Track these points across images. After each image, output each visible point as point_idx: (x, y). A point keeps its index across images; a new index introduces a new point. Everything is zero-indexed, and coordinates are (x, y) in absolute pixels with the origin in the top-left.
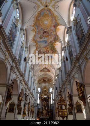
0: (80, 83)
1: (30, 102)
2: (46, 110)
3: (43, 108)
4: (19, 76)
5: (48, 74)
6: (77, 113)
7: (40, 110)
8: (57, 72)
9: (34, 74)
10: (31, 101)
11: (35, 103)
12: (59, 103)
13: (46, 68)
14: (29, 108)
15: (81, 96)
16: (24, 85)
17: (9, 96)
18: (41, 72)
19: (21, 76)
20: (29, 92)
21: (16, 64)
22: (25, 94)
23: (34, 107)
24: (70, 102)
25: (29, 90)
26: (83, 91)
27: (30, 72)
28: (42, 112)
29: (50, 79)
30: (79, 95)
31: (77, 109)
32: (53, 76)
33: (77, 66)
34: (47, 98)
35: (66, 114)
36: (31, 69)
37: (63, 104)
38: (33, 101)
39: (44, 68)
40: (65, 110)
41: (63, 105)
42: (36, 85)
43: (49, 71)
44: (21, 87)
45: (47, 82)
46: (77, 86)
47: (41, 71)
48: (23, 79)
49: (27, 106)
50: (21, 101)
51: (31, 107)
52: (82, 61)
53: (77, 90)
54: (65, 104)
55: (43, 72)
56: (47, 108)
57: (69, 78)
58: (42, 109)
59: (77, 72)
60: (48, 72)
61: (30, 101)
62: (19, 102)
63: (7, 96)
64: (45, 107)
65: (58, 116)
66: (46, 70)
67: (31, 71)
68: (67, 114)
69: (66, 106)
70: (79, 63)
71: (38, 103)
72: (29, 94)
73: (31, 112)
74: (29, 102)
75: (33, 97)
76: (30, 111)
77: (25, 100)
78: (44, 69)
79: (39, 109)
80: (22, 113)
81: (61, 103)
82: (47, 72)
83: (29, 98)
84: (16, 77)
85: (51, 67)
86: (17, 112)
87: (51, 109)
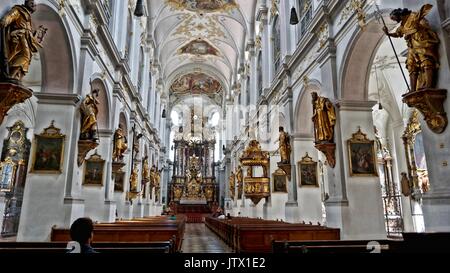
0: (326, 100)
1: (146, 157)
2: (198, 182)
3: (189, 175)
4: (111, 68)
5: (209, 62)
6: (300, 186)
7: (178, 181)
8: (243, 56)
9: (156, 61)
10: (150, 154)
11: (162, 160)
12: (246, 159)
13: (203, 42)
14: (144, 174)
15: (324, 140)
16: (128, 100)
17: (87, 135)
18: (184, 54)
19: (118, 67)
20: (143, 124)
21: (98, 20)
22: (133, 129)
23: (160, 171)
24: (285, 158)
25: (144, 119)
26: (332, 123)
27: (145, 54)
28: (184, 188)
29: (215, 81)
30: (317, 135)
31: (303, 176)
32: (226, 72)
33: (324, 39)
34: (200, 144)
35: (266, 190)
36: (148, 42)
37: (259, 161)
38: (156, 154)
39: (195, 41)
40: (264, 180)
41: (258, 165)
42: (164, 100)
43: (212, 51)
44: (120, 105)
45: (204, 91)
46: (314, 108)
47: (184, 50)
48: (124, 78)
49: (139, 167)
50: (122, 151)
51: (152, 171)
52: (344, 21)
53: (315, 119)
54: (265, 162)
55: (190, 56)
56: (199, 175)
57: (286, 81)
58: (185, 178)
59: (319, 62)
60: (209, 56)
61: (146, 152)
62: (117, 155)
63: (82, 137)
64: (194, 172)
65: (236, 197)
66: (202, 48)
67: (148, 50)
68: (269, 189)
69: (266, 168)
70: (331, 31)
71: (172, 160)
72: (143, 129)
73: (151, 186)
74: (143, 156)
75: (157, 142)
76: (148, 184)
77: (133, 148)
78: (194, 45)
79: (174, 177)
80: (126, 187)
81: (251, 159)
82: (206, 56)
83: (142, 142)
84: (100, 71)
85: (222, 38)
86: (112, 184)
87: (213, 178)
